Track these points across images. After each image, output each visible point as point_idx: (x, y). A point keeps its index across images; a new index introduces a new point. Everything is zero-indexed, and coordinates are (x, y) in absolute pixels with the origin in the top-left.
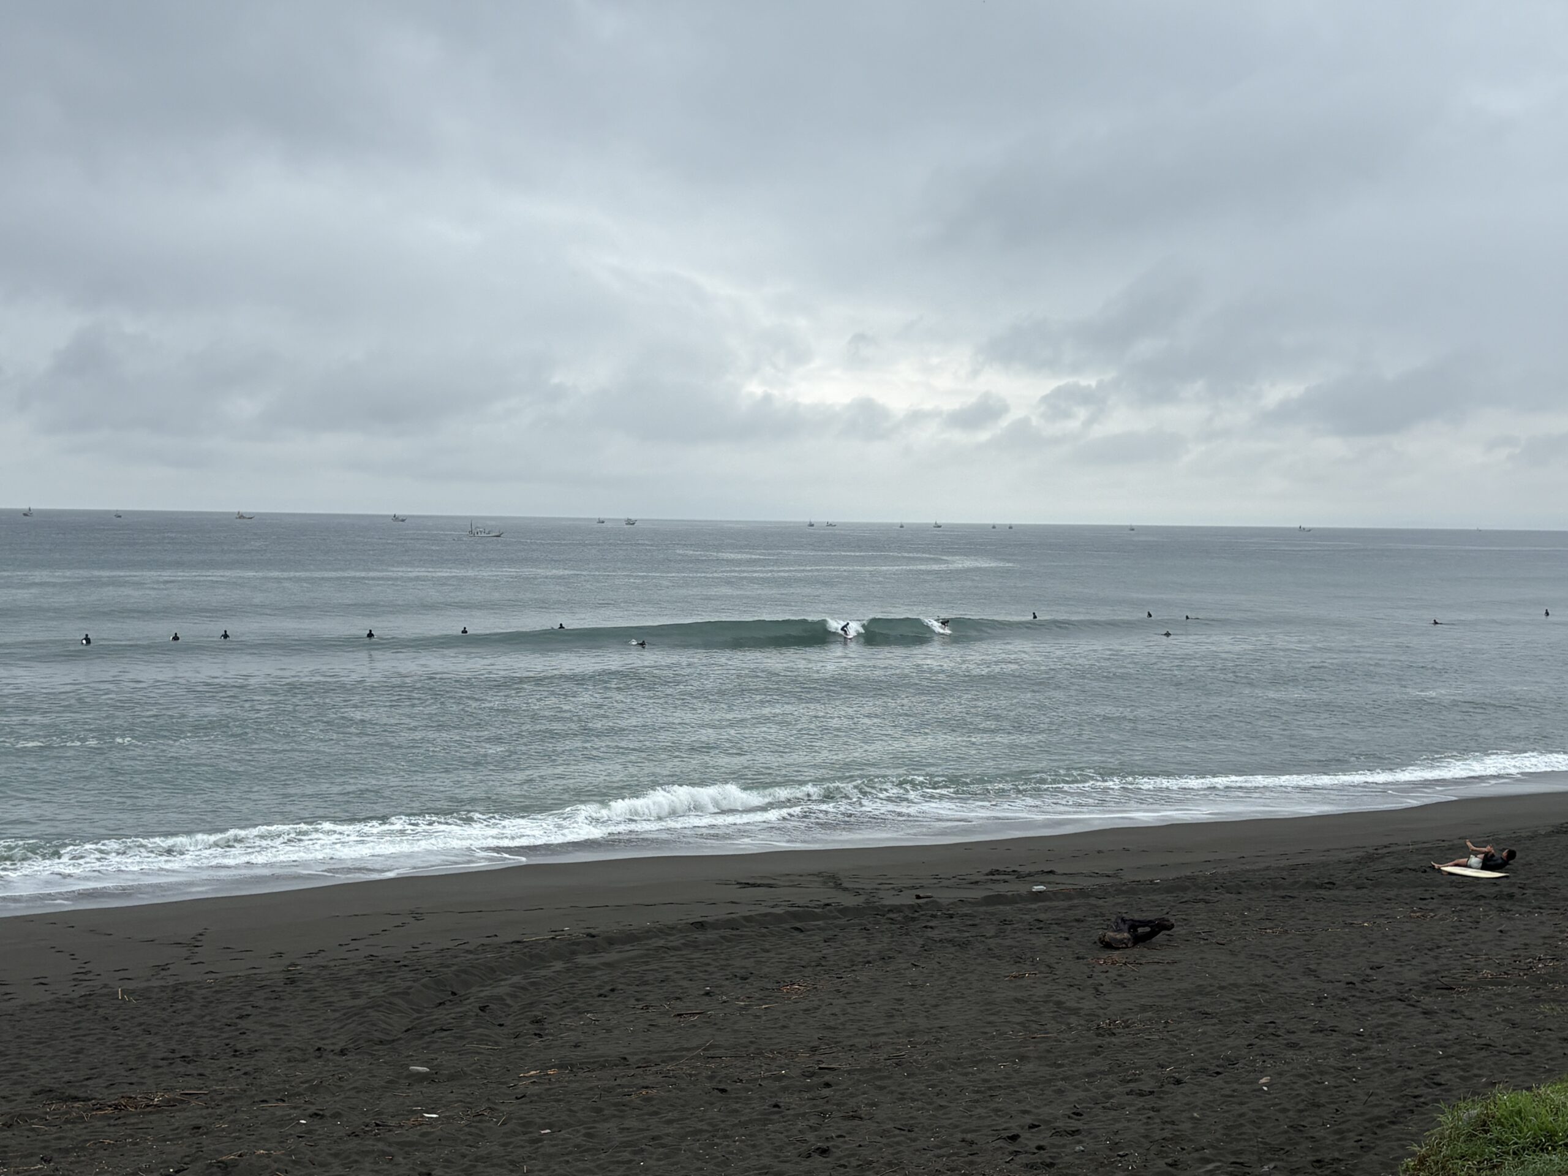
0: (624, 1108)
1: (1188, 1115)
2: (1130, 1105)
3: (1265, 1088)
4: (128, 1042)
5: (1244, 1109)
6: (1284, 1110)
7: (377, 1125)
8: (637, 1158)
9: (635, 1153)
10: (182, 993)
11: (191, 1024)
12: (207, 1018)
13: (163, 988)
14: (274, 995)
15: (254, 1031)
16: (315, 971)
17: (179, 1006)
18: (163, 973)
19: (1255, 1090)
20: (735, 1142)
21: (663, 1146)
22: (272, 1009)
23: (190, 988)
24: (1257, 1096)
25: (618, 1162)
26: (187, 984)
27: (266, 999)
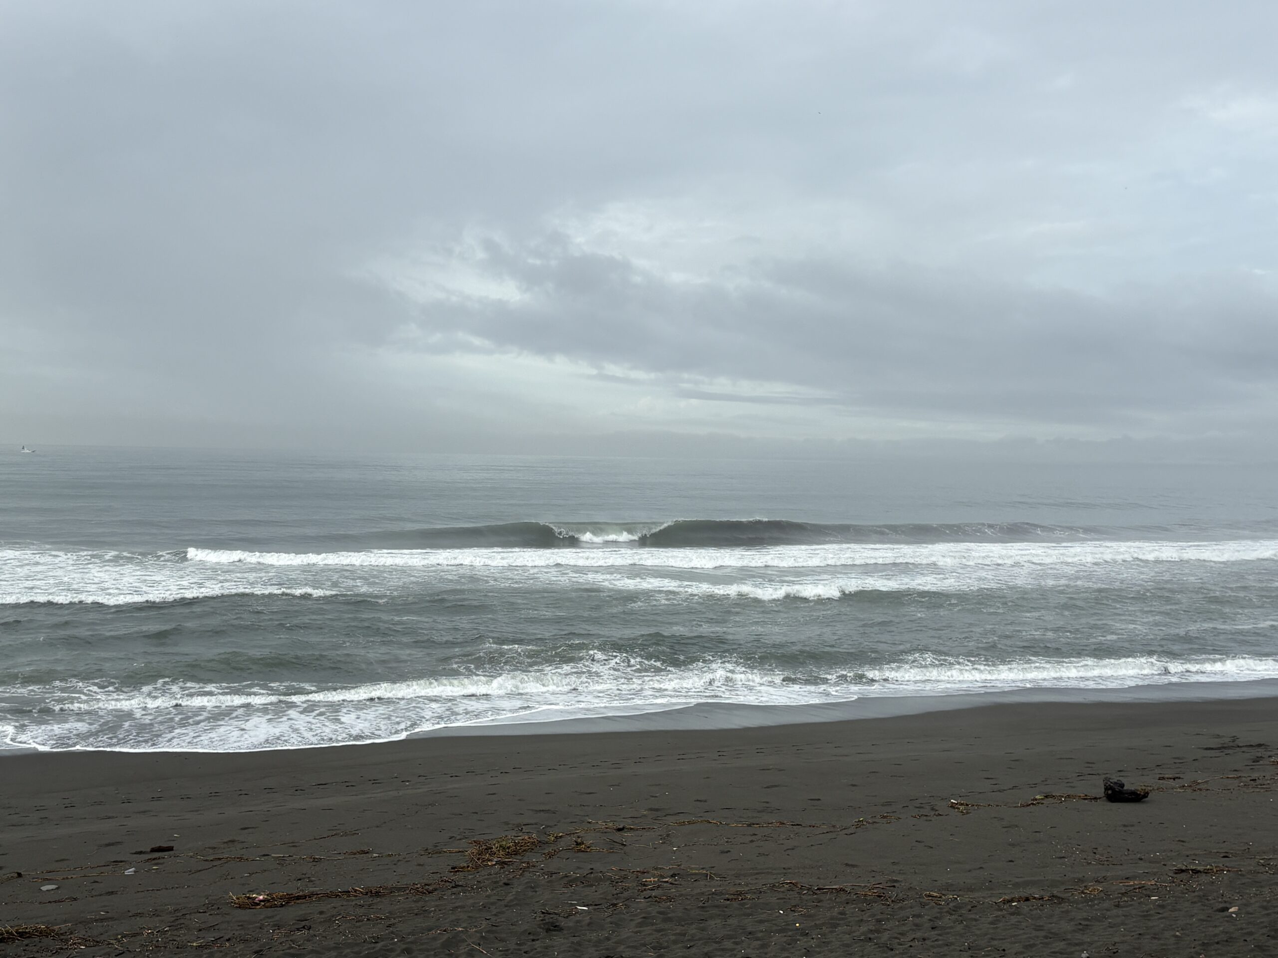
0: (725, 909)
1: (1172, 933)
2: (1123, 924)
3: (1234, 915)
5: (1217, 931)
6: (1251, 934)
7: (543, 913)
8: (739, 947)
9: (736, 943)
19: (1227, 917)
20: (813, 939)
21: (758, 939)
24: (1227, 921)
25: (723, 950)
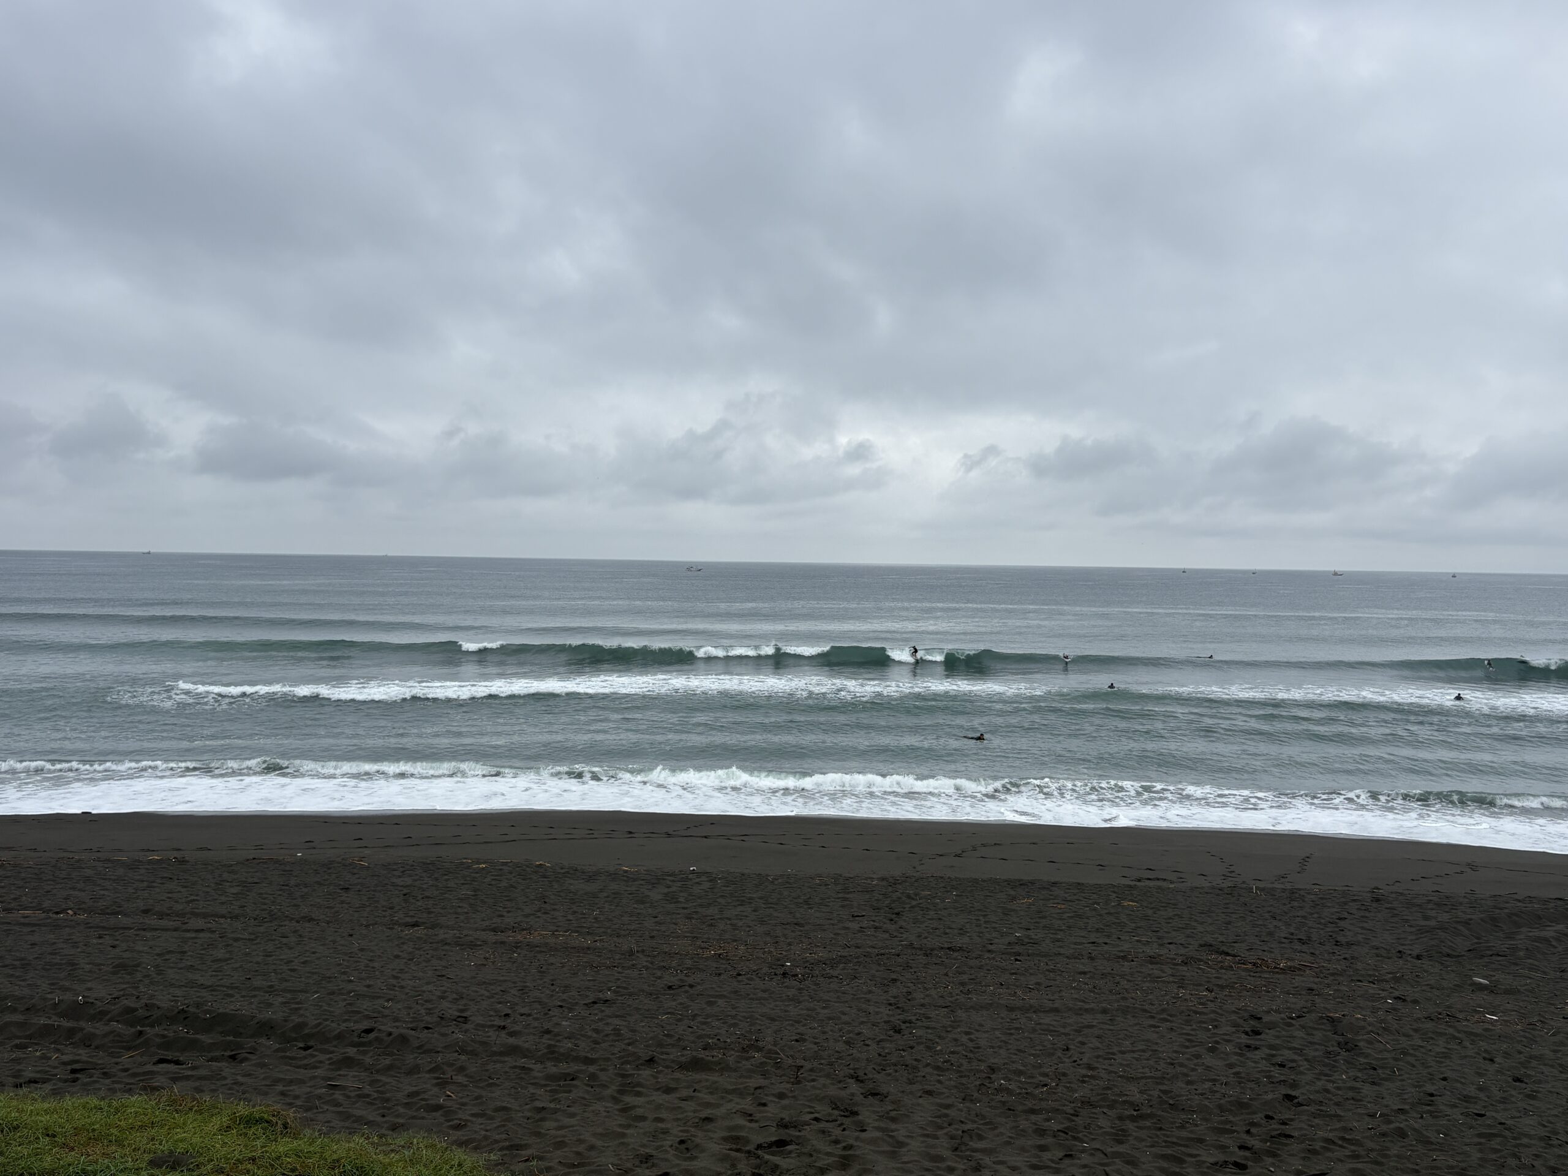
4: (1260, 922)
10: (1297, 895)
11: (1304, 917)
12: (1316, 916)
13: (1284, 890)
14: (1363, 908)
15: (1349, 930)
16: (1394, 895)
17: (1295, 904)
18: (1283, 880)
22: (1362, 917)
23: (1302, 893)
26: (1300, 890)
27: (1358, 909)
